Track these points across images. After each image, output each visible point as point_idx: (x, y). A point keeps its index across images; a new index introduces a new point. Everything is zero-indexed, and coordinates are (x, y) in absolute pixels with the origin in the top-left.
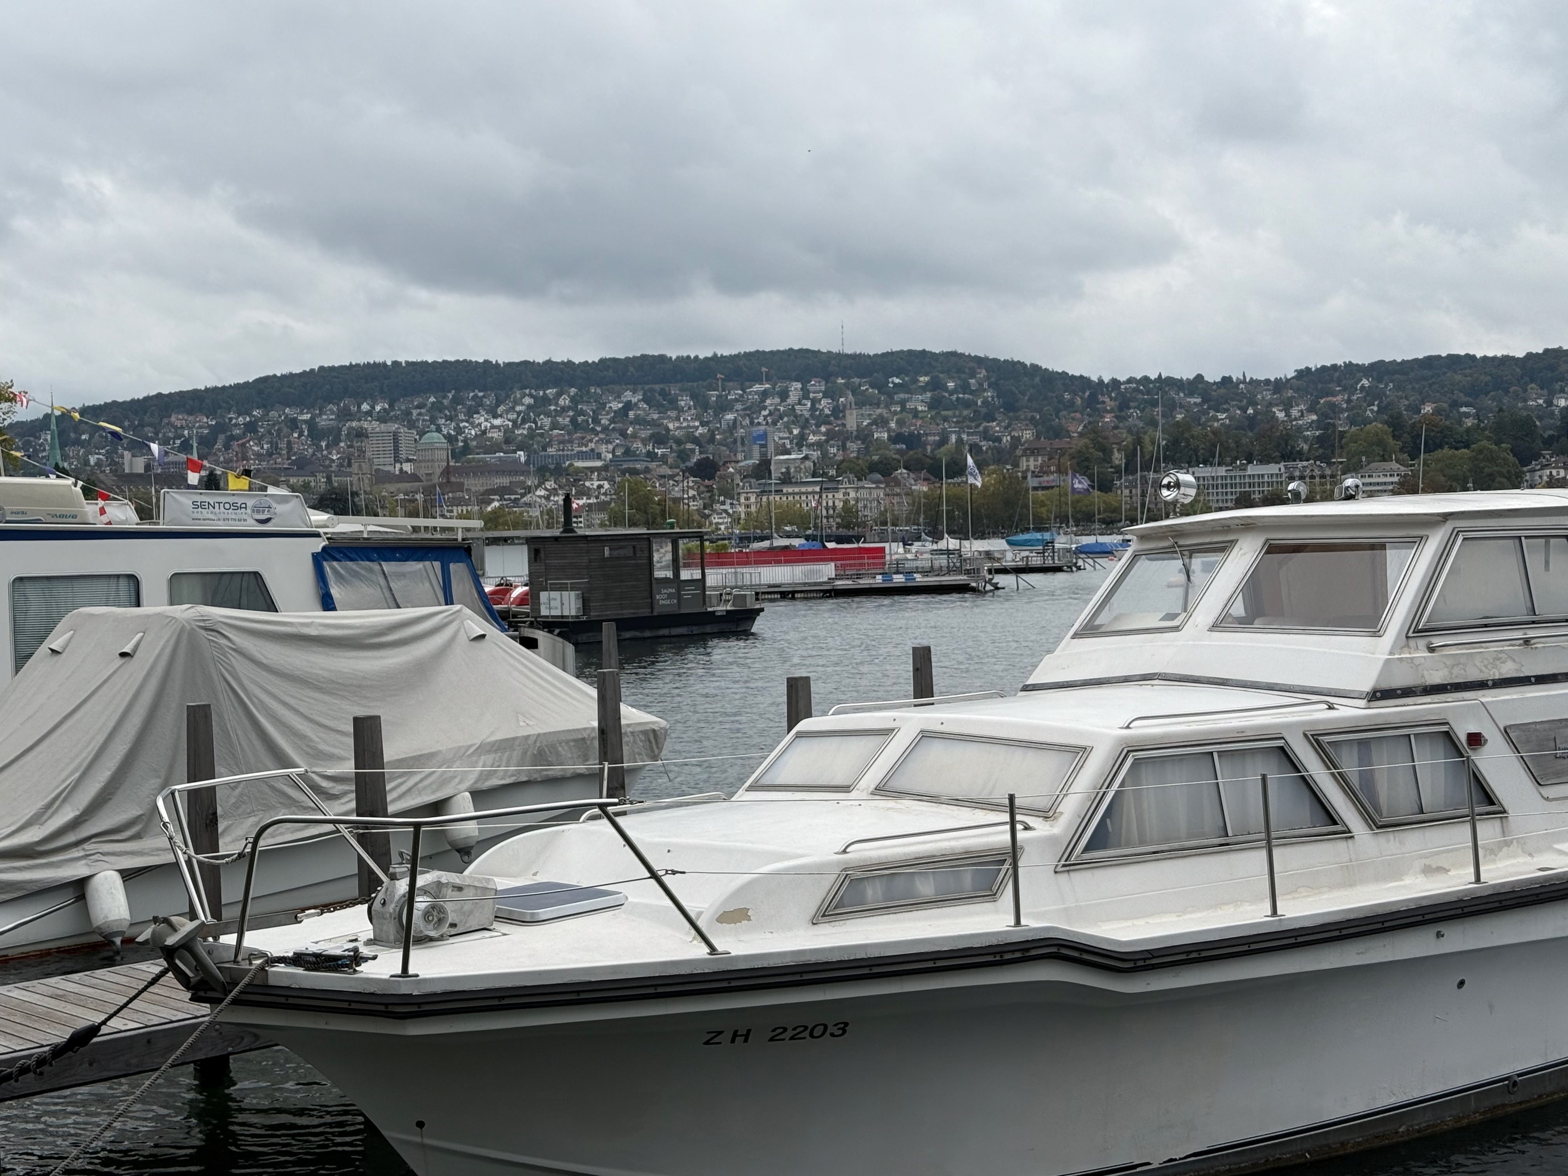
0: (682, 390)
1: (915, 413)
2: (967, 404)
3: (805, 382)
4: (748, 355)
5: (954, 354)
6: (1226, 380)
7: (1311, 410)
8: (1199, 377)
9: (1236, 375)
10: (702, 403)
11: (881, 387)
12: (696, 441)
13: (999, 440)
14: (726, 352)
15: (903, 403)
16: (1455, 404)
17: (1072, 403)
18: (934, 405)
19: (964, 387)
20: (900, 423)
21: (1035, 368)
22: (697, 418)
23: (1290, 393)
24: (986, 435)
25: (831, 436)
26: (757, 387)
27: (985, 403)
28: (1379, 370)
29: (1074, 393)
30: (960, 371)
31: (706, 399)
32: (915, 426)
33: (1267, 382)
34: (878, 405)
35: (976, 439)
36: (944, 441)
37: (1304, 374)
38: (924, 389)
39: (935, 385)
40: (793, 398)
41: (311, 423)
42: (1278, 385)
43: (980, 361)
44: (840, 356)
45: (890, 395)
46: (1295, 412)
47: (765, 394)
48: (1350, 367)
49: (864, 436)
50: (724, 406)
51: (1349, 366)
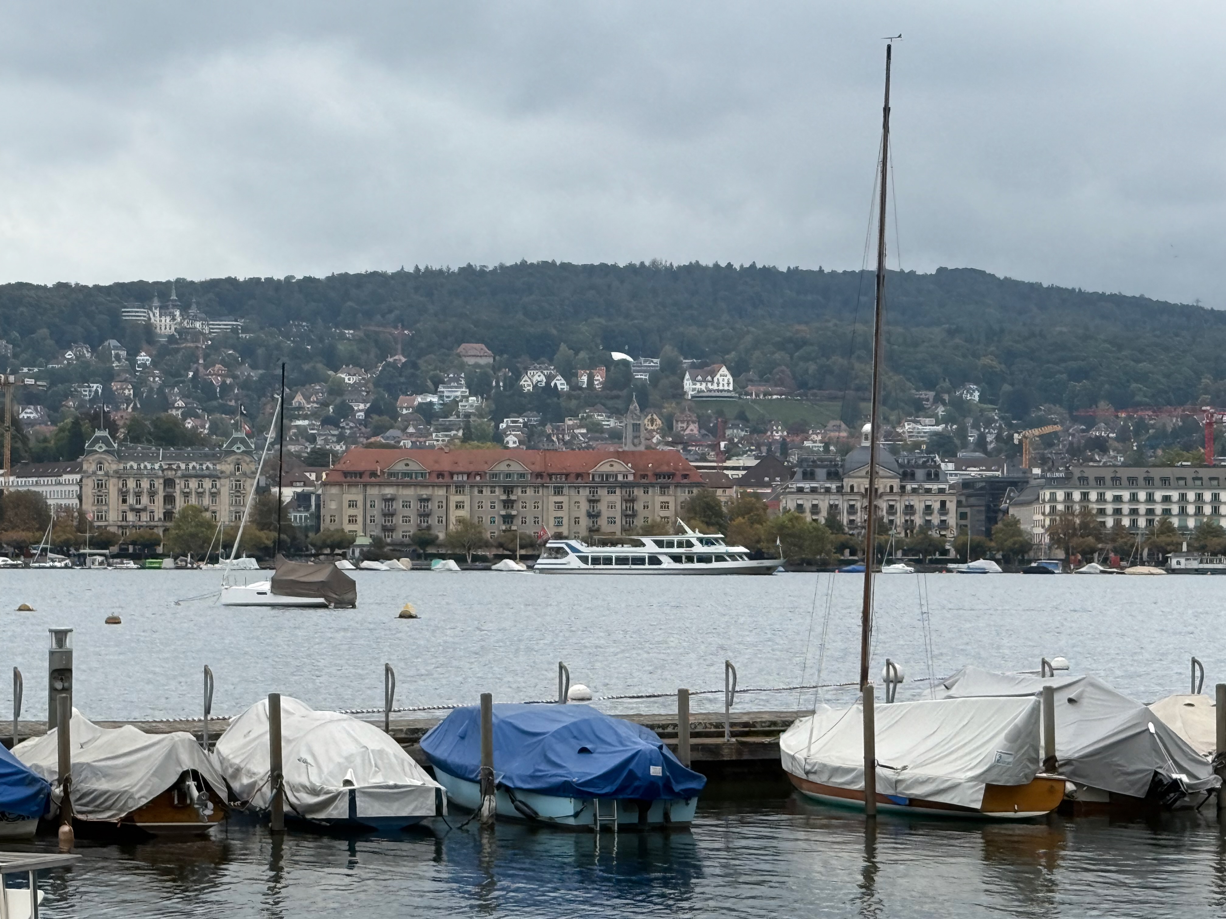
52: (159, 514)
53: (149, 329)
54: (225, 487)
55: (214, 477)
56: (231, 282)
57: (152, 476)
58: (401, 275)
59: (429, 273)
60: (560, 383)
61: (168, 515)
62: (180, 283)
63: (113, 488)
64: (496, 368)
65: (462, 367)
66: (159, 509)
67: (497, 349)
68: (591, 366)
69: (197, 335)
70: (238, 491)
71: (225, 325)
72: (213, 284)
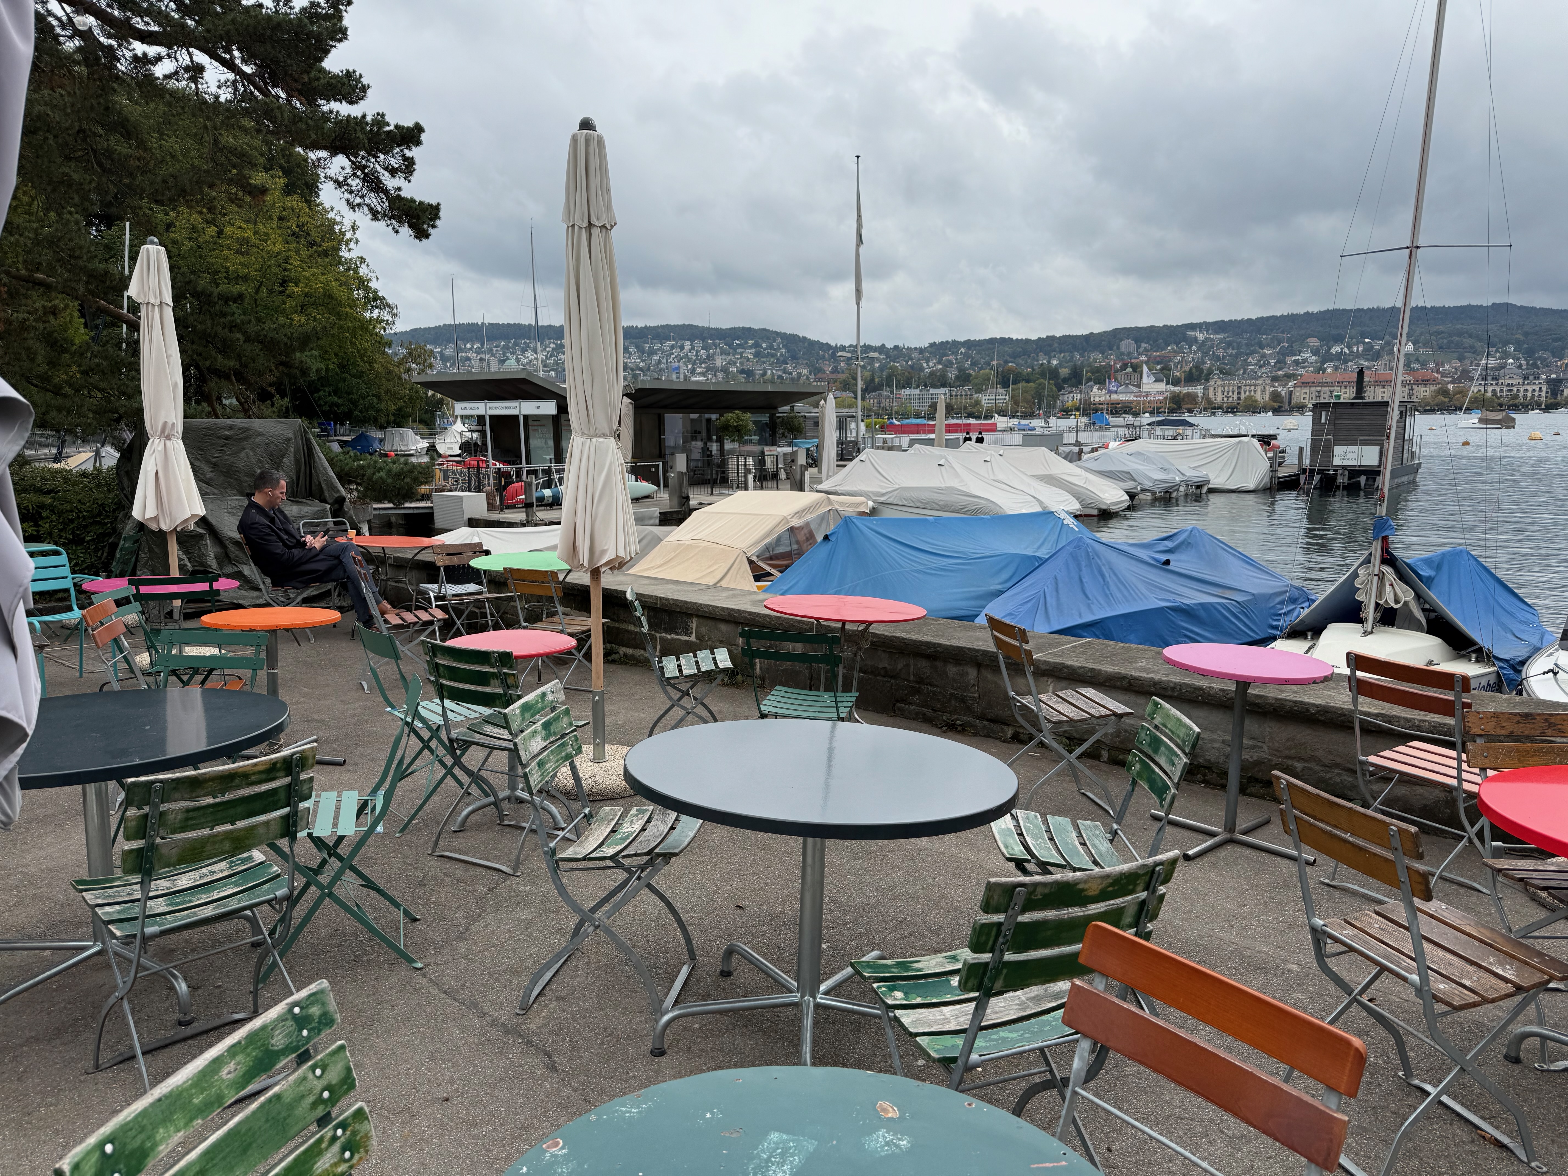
0: (631, 343)
1: (748, 359)
2: (773, 356)
3: (692, 341)
4: (663, 327)
5: (764, 330)
6: (896, 347)
7: (939, 363)
8: (883, 345)
9: (901, 345)
10: (641, 351)
11: (730, 345)
12: (641, 369)
13: (791, 373)
14: (652, 323)
15: (741, 354)
16: (1006, 362)
17: (824, 357)
18: (756, 355)
19: (771, 347)
20: (741, 364)
21: (805, 338)
22: (640, 358)
23: (927, 354)
24: (785, 371)
25: (708, 369)
26: (668, 343)
27: (782, 355)
28: (969, 344)
29: (824, 351)
30: (768, 338)
31: (643, 348)
32: (748, 366)
33: (916, 348)
34: (729, 354)
35: (780, 373)
36: (765, 374)
37: (933, 345)
38: (751, 347)
39: (757, 345)
40: (687, 349)
41: (441, 353)
42: (921, 351)
43: (778, 334)
44: (708, 329)
45: (735, 350)
46: (931, 364)
47: (672, 347)
48: (955, 343)
49: (725, 370)
50: (652, 353)
51: (954, 341)
52: (1235, 398)
53: (1196, 338)
54: (1259, 389)
55: (1255, 385)
56: (1223, 321)
57: (1233, 385)
58: (1282, 316)
59: (1292, 315)
60: (1346, 350)
61: (1239, 398)
62: (1205, 323)
63: (1220, 390)
64: (1322, 346)
65: (1309, 346)
66: (1235, 396)
67: (1321, 340)
68: (1357, 344)
69: (1213, 340)
70: (1264, 390)
71: (1222, 335)
72: (1217, 322)
